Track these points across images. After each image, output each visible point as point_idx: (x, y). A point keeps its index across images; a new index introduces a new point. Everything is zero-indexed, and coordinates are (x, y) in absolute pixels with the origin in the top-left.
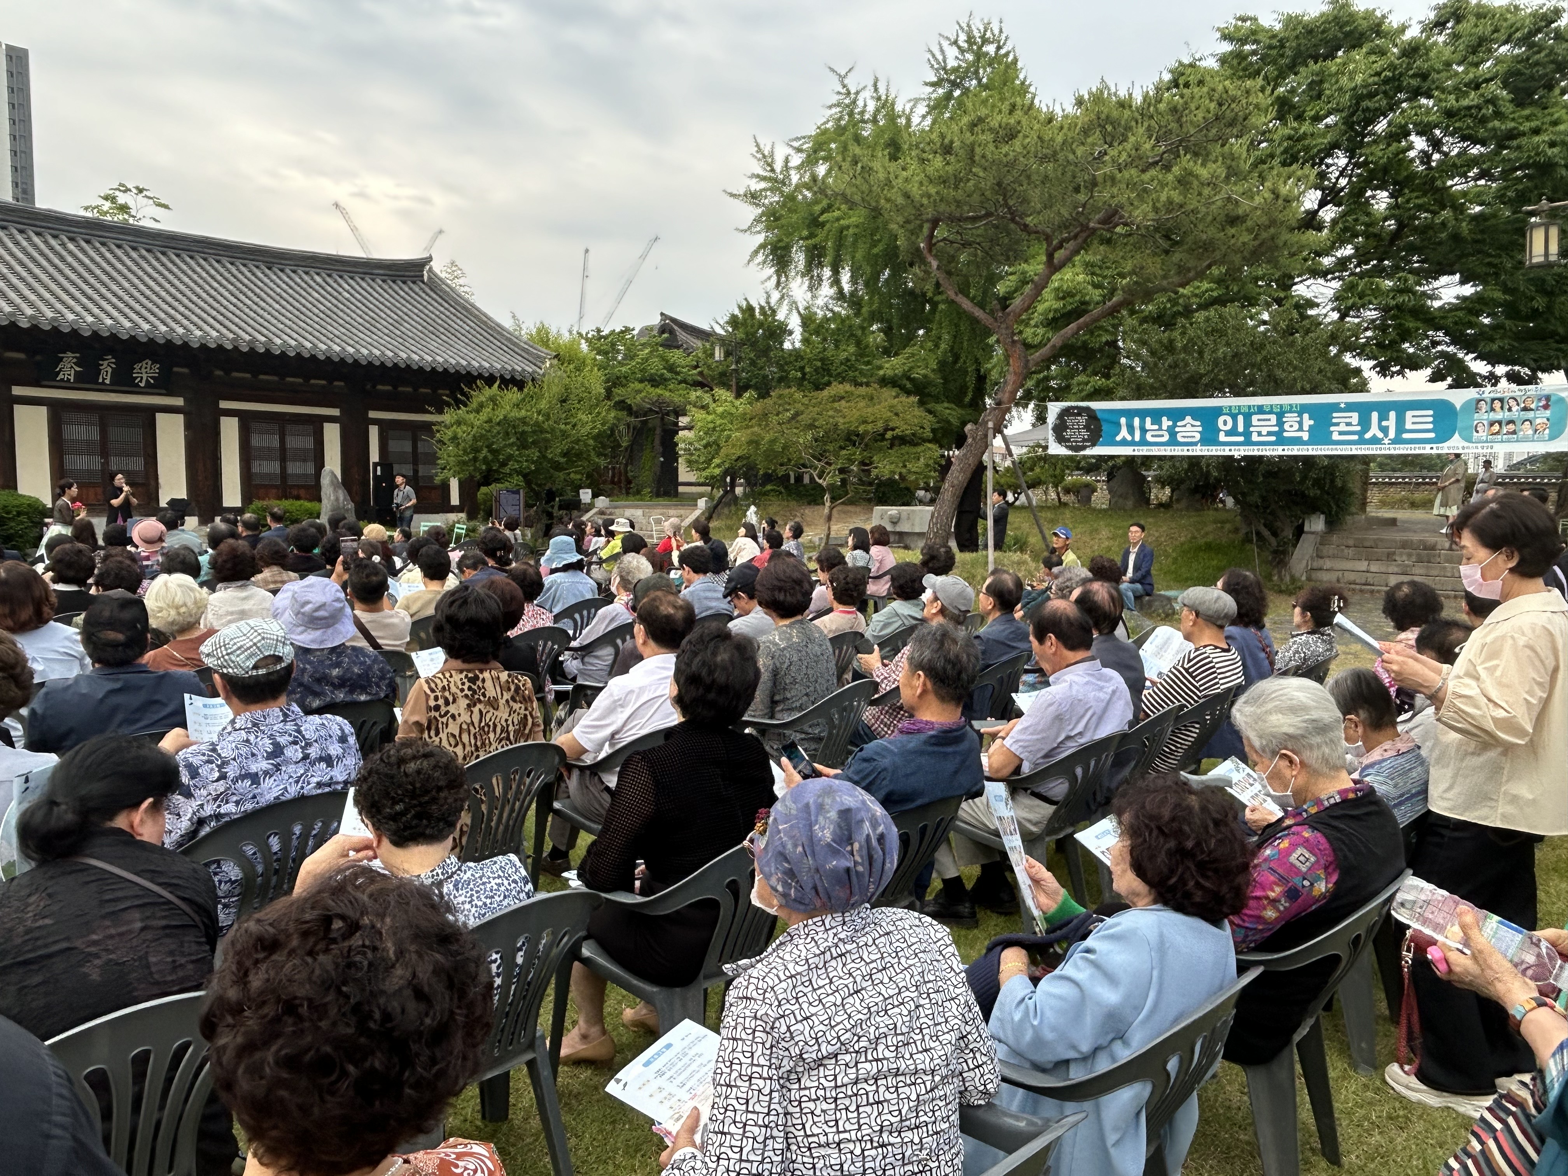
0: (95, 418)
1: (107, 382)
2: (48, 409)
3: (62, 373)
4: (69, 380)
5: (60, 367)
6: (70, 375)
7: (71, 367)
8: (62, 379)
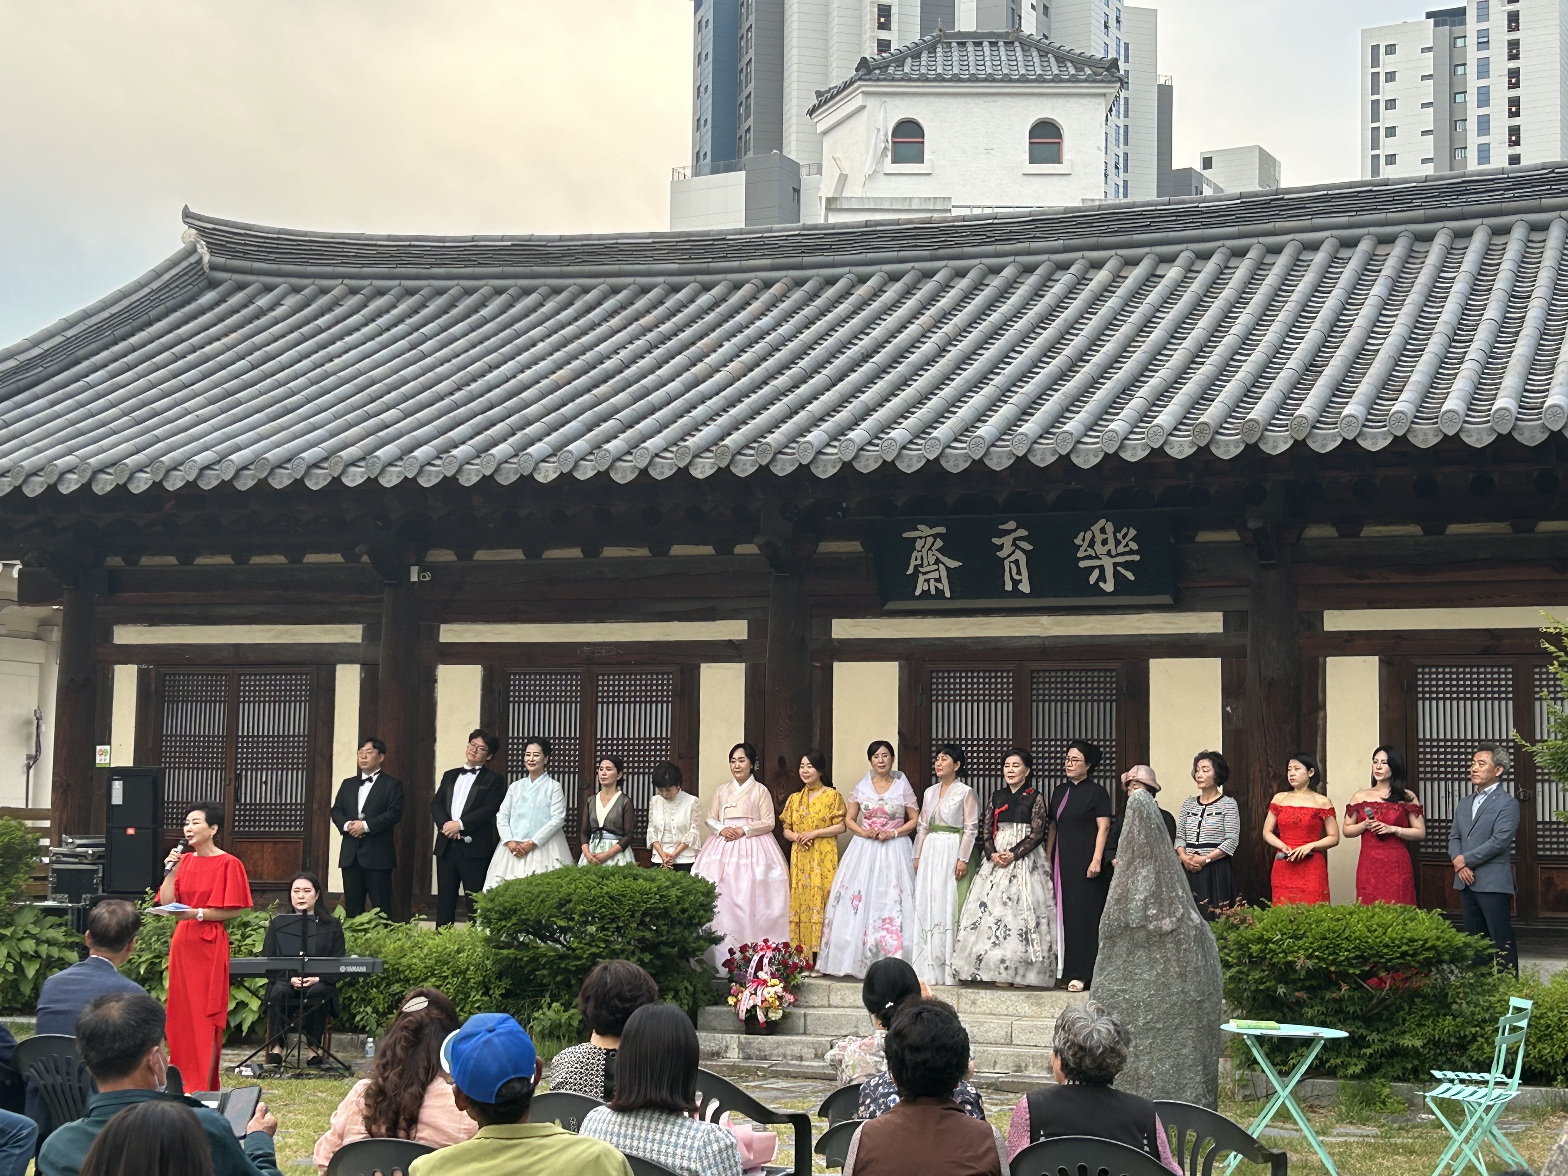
0: (1005, 682)
1: (1025, 587)
2: (901, 668)
3: (921, 578)
4: (940, 593)
5: (913, 563)
6: (938, 580)
7: (938, 561)
8: (926, 594)
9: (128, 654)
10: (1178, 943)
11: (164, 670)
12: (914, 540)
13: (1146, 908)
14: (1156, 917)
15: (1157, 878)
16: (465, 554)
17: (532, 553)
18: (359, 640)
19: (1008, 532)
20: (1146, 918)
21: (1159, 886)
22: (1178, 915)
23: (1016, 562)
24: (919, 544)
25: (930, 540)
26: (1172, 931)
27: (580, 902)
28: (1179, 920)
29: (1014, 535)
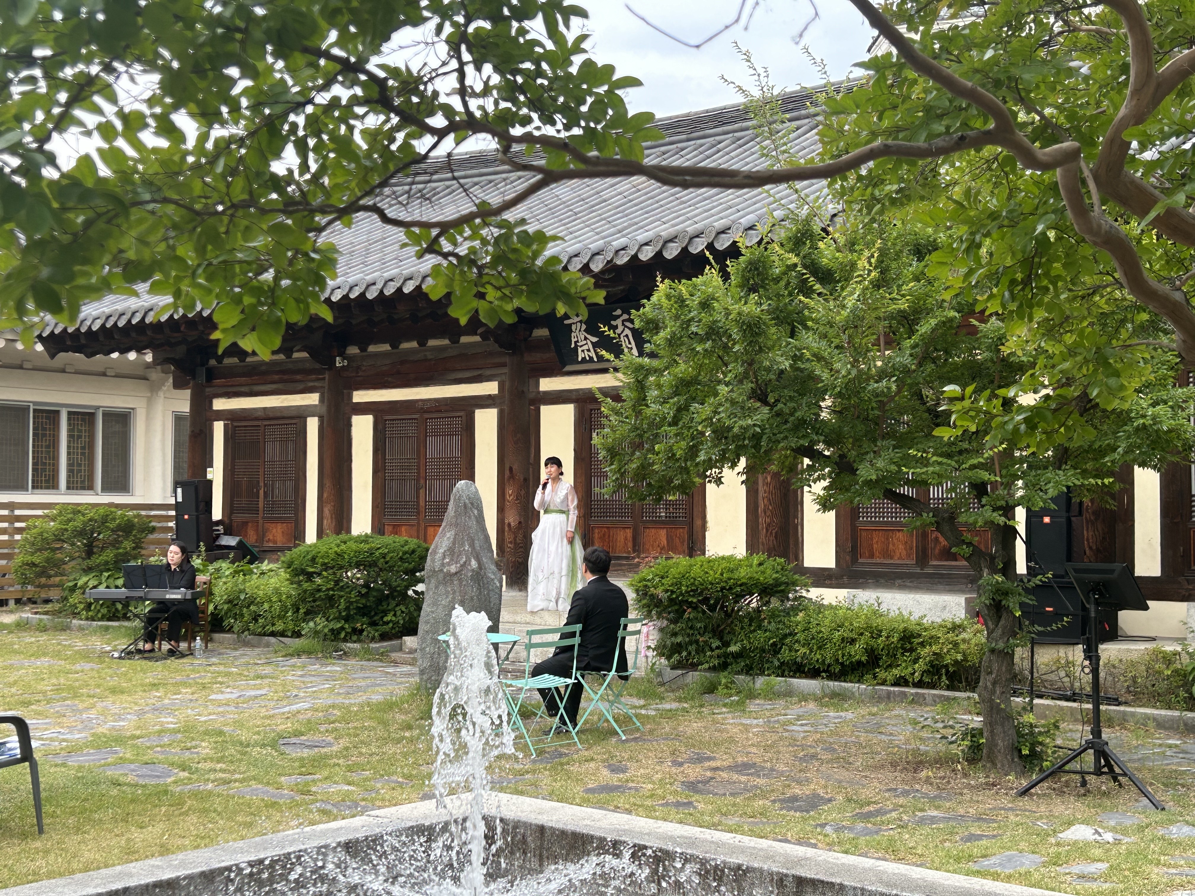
1: (635, 352)
2: (575, 408)
3: (580, 350)
4: (591, 358)
5: (573, 340)
6: (589, 350)
7: (586, 339)
8: (584, 359)
9: (220, 415)
10: (460, 580)
11: (235, 424)
12: (570, 325)
13: (444, 558)
14: (449, 564)
15: (455, 538)
16: (363, 349)
17: (394, 346)
18: (317, 403)
19: (618, 317)
20: (443, 565)
21: (454, 543)
22: (462, 562)
23: (627, 336)
24: (573, 327)
25: (579, 324)
26: (456, 573)
27: (322, 557)
28: (462, 566)
29: (622, 318)
